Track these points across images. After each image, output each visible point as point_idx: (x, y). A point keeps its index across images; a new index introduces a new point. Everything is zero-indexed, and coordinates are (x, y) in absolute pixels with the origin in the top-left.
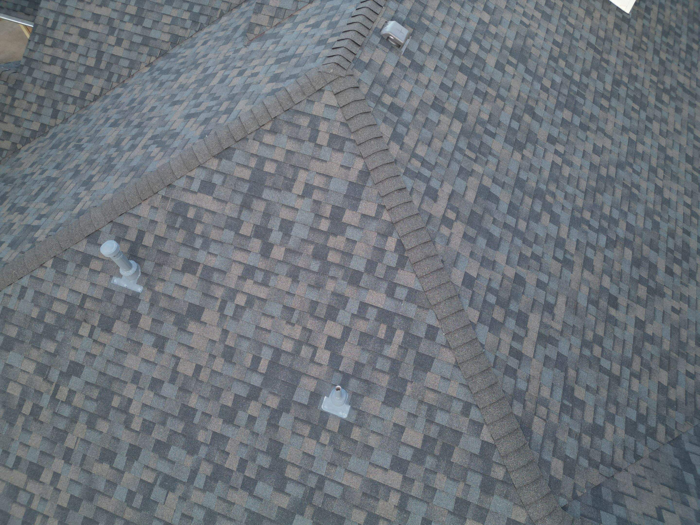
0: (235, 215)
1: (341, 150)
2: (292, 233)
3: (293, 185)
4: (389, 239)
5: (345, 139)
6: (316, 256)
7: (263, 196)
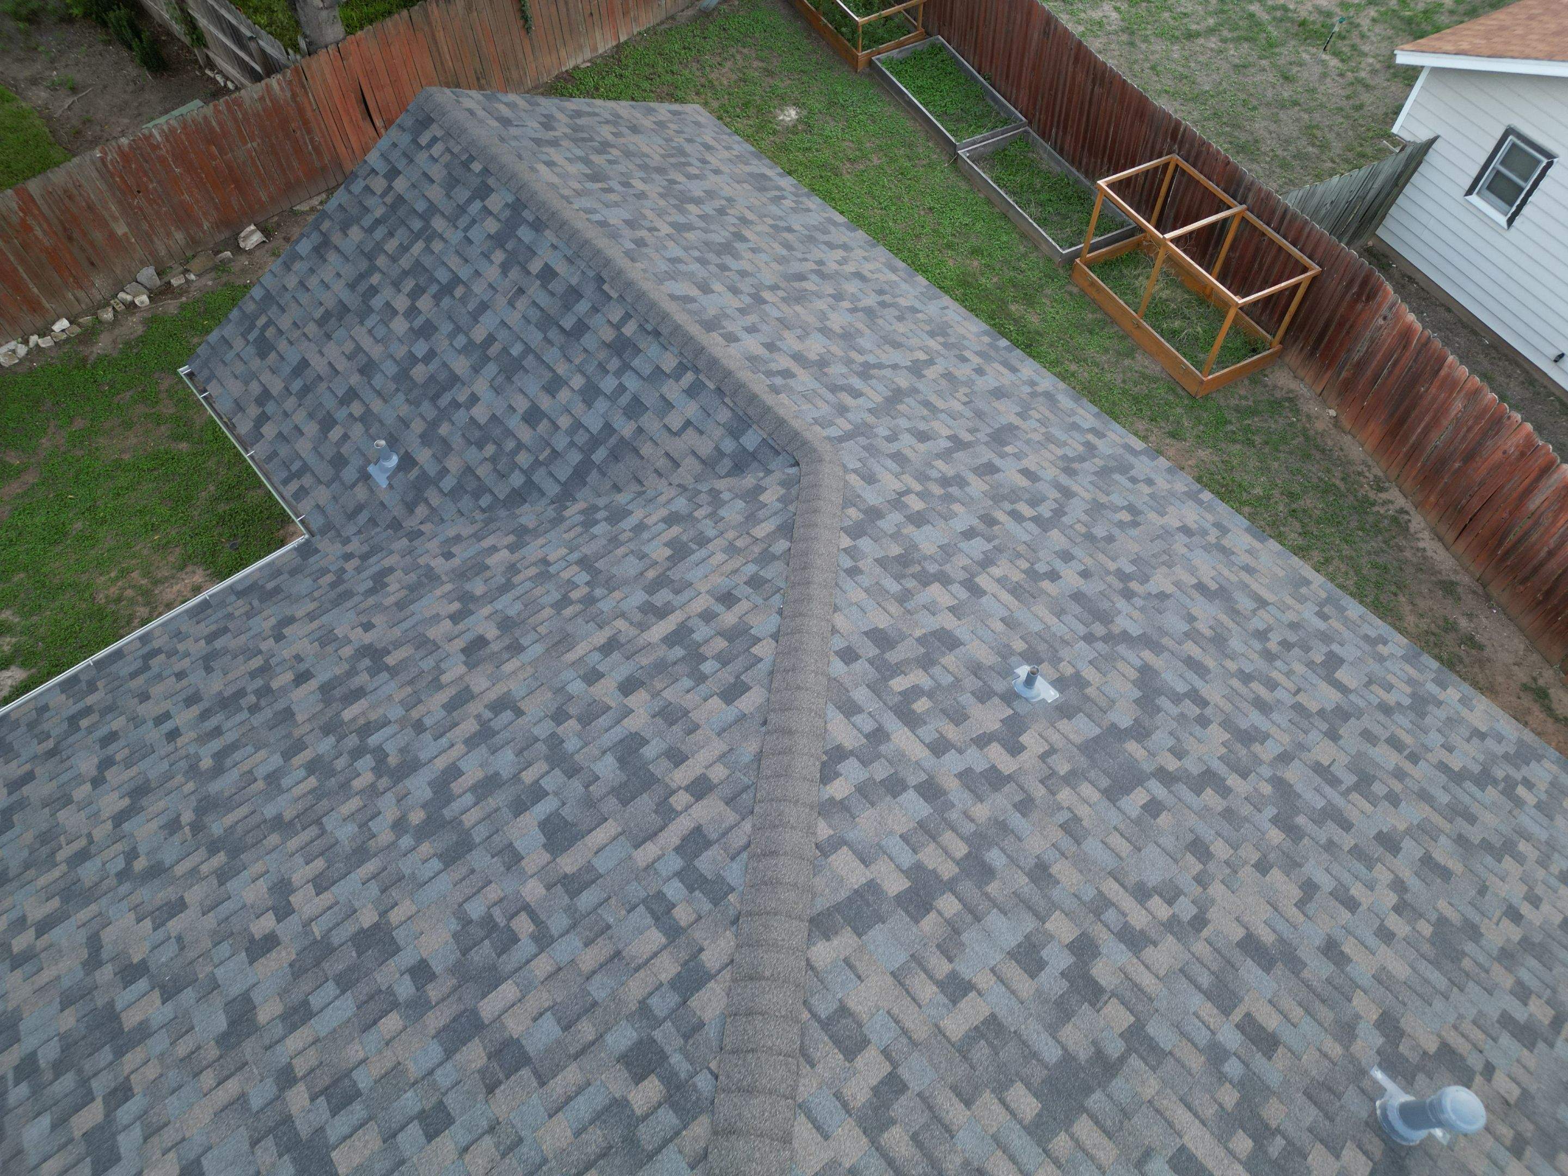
0: (1134, 1061)
1: (843, 1010)
2: (1020, 939)
3: (983, 1023)
4: (839, 797)
5: (826, 1025)
6: (988, 873)
7: (1060, 1052)
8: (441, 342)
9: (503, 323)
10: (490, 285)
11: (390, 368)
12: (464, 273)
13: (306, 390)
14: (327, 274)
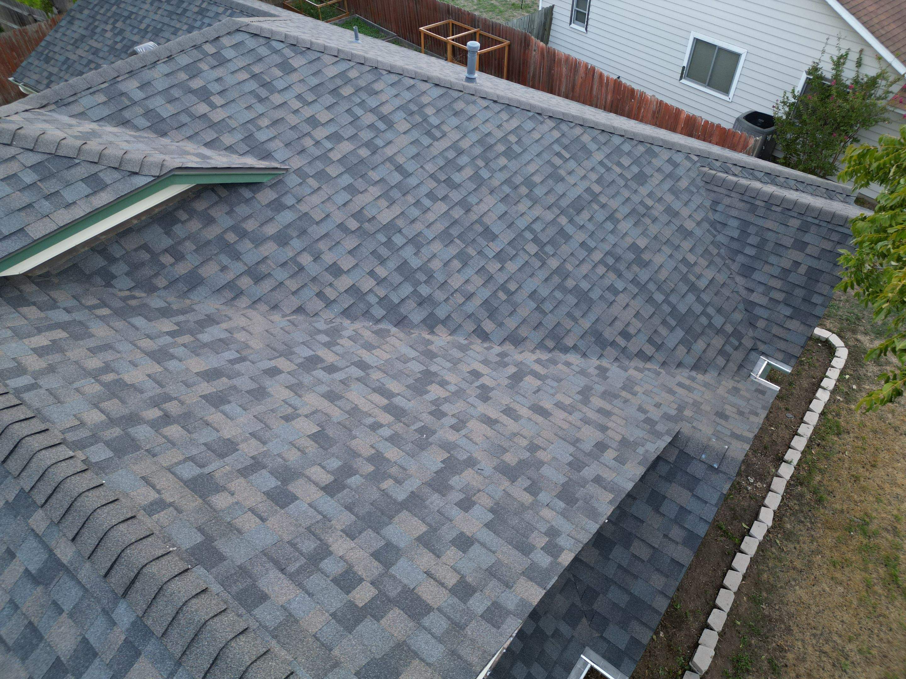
8: (127, 34)
9: (153, 20)
10: (147, 10)
11: (106, 49)
12: (135, 10)
13: (69, 67)
14: (75, 28)
